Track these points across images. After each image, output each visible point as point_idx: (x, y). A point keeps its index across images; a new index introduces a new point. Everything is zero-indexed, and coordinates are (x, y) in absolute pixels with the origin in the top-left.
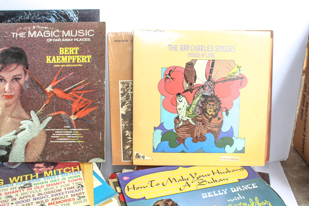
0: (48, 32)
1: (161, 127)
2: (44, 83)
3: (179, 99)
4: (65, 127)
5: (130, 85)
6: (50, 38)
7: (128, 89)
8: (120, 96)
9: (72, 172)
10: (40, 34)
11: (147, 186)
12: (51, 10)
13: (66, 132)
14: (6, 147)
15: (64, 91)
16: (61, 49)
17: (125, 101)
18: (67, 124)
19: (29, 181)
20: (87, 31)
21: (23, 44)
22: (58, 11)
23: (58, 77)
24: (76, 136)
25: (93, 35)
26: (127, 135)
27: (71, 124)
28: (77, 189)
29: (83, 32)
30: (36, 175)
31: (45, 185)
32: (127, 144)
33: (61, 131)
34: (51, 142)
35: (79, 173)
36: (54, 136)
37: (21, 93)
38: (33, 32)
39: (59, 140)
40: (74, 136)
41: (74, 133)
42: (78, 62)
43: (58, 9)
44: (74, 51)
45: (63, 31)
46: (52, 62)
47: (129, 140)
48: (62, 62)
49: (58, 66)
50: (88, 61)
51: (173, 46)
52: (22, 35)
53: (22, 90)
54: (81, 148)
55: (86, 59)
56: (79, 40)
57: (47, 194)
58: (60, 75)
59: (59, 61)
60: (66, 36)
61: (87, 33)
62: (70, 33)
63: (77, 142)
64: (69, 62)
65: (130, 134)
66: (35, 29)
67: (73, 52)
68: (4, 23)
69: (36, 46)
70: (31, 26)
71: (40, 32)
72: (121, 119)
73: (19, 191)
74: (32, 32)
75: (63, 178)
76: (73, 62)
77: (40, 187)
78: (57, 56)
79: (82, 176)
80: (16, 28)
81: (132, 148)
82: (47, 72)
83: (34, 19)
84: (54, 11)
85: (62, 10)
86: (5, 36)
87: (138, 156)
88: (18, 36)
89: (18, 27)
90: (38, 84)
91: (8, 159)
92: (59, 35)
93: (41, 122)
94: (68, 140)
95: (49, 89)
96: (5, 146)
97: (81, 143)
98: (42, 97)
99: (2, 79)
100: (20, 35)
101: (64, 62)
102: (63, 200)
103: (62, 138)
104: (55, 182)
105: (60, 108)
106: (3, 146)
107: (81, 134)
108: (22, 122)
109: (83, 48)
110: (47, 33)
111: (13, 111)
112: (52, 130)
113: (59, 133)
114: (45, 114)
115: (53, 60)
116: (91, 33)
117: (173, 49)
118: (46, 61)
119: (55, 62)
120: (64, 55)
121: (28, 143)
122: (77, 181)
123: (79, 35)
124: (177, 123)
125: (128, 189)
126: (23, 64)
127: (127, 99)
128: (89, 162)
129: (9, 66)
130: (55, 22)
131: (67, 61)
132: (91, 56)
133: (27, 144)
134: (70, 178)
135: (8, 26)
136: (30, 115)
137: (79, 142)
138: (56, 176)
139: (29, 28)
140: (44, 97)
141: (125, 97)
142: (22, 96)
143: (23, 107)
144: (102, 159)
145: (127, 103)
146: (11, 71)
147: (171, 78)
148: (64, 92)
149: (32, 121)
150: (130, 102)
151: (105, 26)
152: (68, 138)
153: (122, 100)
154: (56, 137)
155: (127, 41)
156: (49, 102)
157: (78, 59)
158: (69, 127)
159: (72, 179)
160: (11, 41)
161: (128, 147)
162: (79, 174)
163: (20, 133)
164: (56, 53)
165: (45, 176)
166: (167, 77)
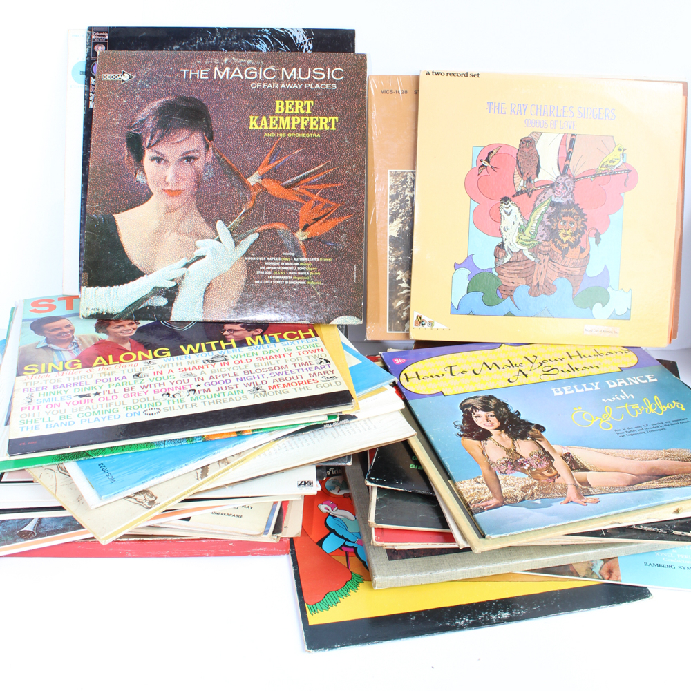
0: (254, 70)
1: (468, 262)
2: (243, 167)
3: (505, 209)
4: (284, 254)
5: (409, 180)
6: (257, 80)
7: (405, 186)
8: (389, 200)
9: (300, 338)
10: (237, 73)
11: (443, 375)
12: (261, 29)
13: (287, 264)
14: (166, 290)
15: (283, 184)
16: (278, 102)
17: (398, 211)
18: (288, 248)
19: (220, 351)
20: (331, 70)
21: (203, 91)
22: (272, 31)
23: (272, 157)
24: (305, 271)
25: (343, 77)
26: (398, 278)
27: (296, 248)
28: (319, 366)
29: (323, 72)
30: (230, 342)
31: (254, 358)
32: (398, 298)
33: (276, 261)
34: (257, 282)
35: (316, 340)
36: (262, 270)
37: (198, 186)
38: (224, 69)
39: (272, 280)
40: (302, 271)
41: (303, 266)
42: (312, 128)
43: (274, 27)
44: (305, 108)
45: (283, 69)
46: (261, 128)
47: (403, 289)
48: (280, 128)
49: (273, 135)
50: (331, 127)
51: (497, 105)
52: (202, 73)
53: (199, 181)
54: (317, 296)
55: (328, 123)
56: (313, 86)
57: (262, 373)
58: (276, 152)
59: (274, 126)
60: (289, 78)
61: (331, 73)
62: (297, 72)
63: (309, 283)
64: (294, 128)
65: (405, 276)
66: (228, 64)
67: (301, 110)
68: (167, 50)
69: (228, 95)
70: (219, 57)
71: (237, 69)
72: (389, 247)
73: (205, 367)
74: (222, 69)
75: (286, 347)
76: (303, 128)
77: (244, 361)
78: (270, 117)
79: (321, 346)
80: (191, 60)
81: (408, 307)
82: (251, 146)
83: (226, 43)
84: (266, 30)
85: (282, 29)
86: (168, 76)
87: (420, 321)
88: (193, 75)
89: (194, 58)
90: (232, 169)
91: (170, 314)
92: (274, 76)
93: (237, 244)
94: (291, 280)
95: (253, 180)
96: (164, 288)
97: (315, 286)
98: (239, 195)
99: (161, 159)
100: (198, 73)
101: (284, 128)
102: (297, 381)
103: (278, 275)
104: (273, 355)
105: (275, 216)
106: (160, 289)
107: (316, 269)
108: (198, 243)
109: (321, 103)
110: (251, 72)
111: (181, 220)
112: (258, 259)
113: (272, 266)
114: (244, 228)
115: (262, 124)
116: (338, 74)
117: (497, 111)
118: (249, 126)
119: (266, 127)
120: (284, 115)
121: (209, 284)
122: (314, 354)
123: (314, 77)
124: (501, 256)
125: (407, 379)
126: (203, 131)
127: (401, 208)
128: (332, 323)
129: (175, 133)
130: (267, 50)
131: (291, 126)
132: (337, 118)
133: (208, 286)
134: (299, 348)
135: (174, 57)
136: (215, 229)
137: (313, 283)
138: (272, 345)
139: (216, 61)
140: (243, 195)
141: (397, 204)
142: (200, 192)
143: (202, 213)
144: (357, 317)
145: (401, 215)
146: (178, 143)
147: (491, 167)
148: (283, 186)
149: (219, 240)
150: (408, 212)
151: (365, 61)
152: (290, 275)
153: (393, 209)
154: (266, 273)
155: (406, 92)
156: (254, 205)
157: (312, 123)
158: (293, 254)
159: (303, 350)
160: (179, 86)
161: (400, 303)
162: (315, 342)
163: (194, 264)
164: (269, 110)
165: (249, 344)
166: (483, 165)
